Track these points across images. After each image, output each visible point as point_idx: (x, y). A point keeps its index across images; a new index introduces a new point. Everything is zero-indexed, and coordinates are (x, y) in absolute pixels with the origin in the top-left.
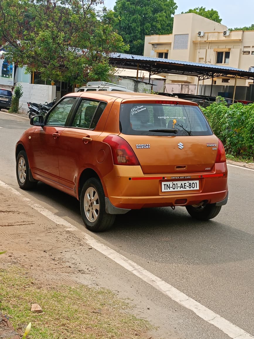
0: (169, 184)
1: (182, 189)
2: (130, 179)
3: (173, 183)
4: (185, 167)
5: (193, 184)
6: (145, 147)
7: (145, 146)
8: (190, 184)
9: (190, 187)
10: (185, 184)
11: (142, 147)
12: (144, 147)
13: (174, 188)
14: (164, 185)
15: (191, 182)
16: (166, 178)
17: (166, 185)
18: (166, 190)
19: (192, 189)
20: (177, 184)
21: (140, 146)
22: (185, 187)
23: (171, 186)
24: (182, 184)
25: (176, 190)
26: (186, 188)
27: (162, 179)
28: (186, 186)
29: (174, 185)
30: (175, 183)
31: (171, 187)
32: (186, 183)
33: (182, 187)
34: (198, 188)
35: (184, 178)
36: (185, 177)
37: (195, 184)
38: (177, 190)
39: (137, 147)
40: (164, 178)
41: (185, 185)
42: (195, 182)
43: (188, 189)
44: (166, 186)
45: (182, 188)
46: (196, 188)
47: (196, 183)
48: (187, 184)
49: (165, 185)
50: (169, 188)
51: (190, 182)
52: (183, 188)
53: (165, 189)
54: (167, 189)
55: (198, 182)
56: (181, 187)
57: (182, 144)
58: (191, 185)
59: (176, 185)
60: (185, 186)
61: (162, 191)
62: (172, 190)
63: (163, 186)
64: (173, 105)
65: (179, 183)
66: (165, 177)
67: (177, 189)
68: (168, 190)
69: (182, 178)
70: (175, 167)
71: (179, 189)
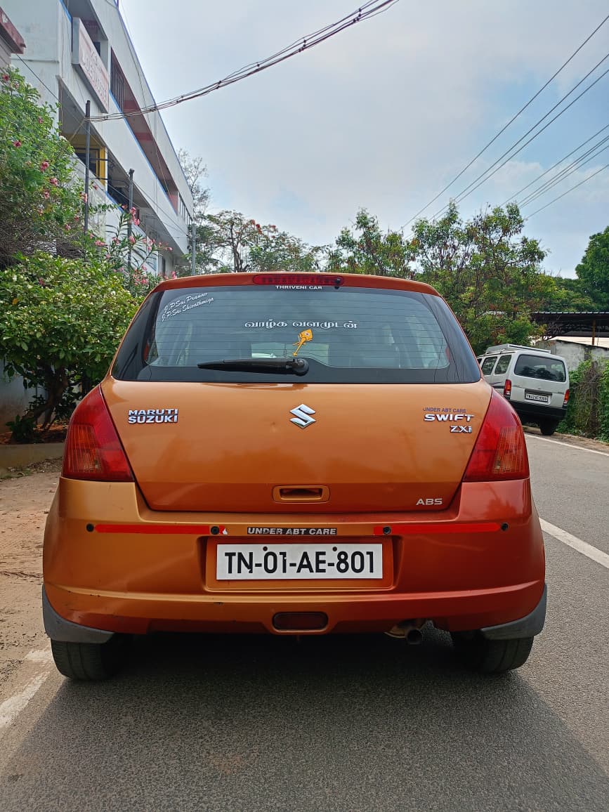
0: (251, 554)
1: (305, 574)
2: (90, 528)
3: (265, 549)
4: (320, 492)
5: (358, 558)
6: (159, 419)
7: (160, 416)
8: (343, 557)
9: (343, 566)
10: (318, 554)
11: (147, 419)
12: (154, 419)
13: (270, 567)
14: (226, 554)
15: (350, 549)
16: (225, 532)
17: (234, 554)
18: (235, 575)
19: (350, 574)
20: (284, 554)
21: (142, 416)
22: (321, 566)
23: (259, 558)
24: (305, 555)
25: (278, 574)
26: (324, 571)
27: (211, 535)
28: (324, 562)
29: (271, 558)
30: (276, 548)
31: (258, 565)
32: (324, 553)
33: (309, 566)
34: (378, 574)
35: (307, 532)
36: (308, 529)
37: (367, 558)
38: (284, 576)
39: (130, 418)
40: (216, 530)
41: (321, 558)
42: (364, 548)
43: (332, 573)
44: (235, 559)
45: (305, 571)
46: (372, 571)
47: (371, 554)
48: (331, 557)
49: (230, 555)
50: (250, 567)
51: (341, 547)
52: (311, 571)
53: (230, 571)
54: (239, 571)
55: (377, 549)
56: (301, 566)
57: (312, 411)
58: (349, 561)
59: (280, 558)
60: (318, 562)
61: (218, 579)
62: (259, 573)
63: (222, 561)
64: (320, 287)
65: (294, 552)
66: (223, 527)
67: (284, 571)
68: (245, 574)
69: (296, 532)
70: (277, 491)
71: (292, 573)
